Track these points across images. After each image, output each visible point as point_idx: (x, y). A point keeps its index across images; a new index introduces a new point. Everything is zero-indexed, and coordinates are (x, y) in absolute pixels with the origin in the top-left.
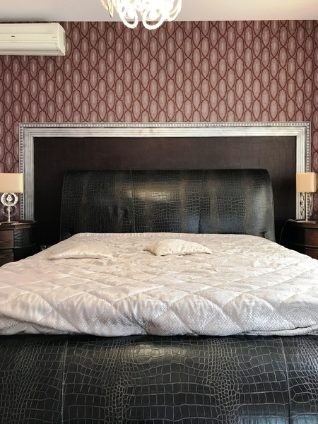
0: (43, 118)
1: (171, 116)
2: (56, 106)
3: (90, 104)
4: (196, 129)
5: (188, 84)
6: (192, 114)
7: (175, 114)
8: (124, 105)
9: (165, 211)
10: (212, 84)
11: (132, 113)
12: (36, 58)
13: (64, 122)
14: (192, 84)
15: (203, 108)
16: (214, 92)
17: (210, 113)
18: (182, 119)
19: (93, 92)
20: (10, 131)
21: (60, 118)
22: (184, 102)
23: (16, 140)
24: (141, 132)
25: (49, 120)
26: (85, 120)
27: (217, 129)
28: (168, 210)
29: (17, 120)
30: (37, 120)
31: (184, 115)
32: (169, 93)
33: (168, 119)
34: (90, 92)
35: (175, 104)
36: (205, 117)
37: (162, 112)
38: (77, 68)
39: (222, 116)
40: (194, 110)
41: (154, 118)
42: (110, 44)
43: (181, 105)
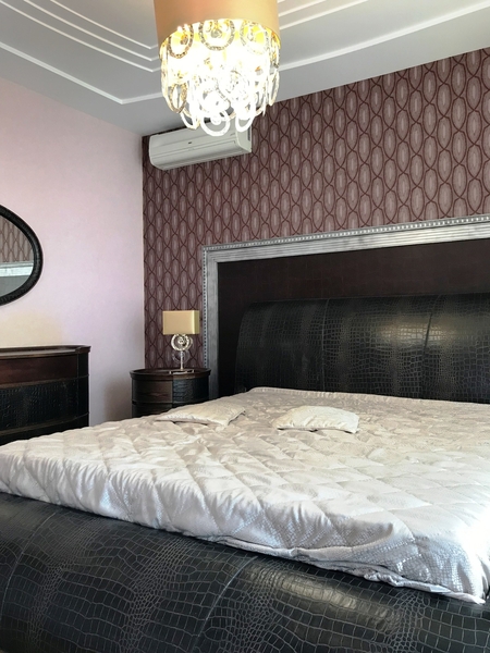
0: (227, 238)
1: (391, 216)
2: (241, 220)
3: (280, 213)
4: (430, 231)
5: (417, 162)
6: (424, 207)
7: (397, 210)
8: (324, 207)
9: (367, 361)
10: (457, 156)
11: (334, 217)
12: (219, 162)
13: (251, 240)
14: (424, 161)
15: (441, 196)
16: (459, 169)
17: (453, 203)
18: (407, 218)
19: (285, 195)
20: (194, 258)
21: (246, 236)
22: (411, 191)
23: (199, 268)
24: (346, 243)
25: (235, 239)
26: (275, 234)
27: (466, 227)
28: (372, 360)
29: (200, 243)
30: (220, 241)
31: (411, 210)
32: (388, 181)
33: (386, 220)
34: (280, 197)
35: (397, 195)
36: (445, 210)
37: (378, 211)
38: (265, 167)
39: (475, 206)
40: (427, 201)
41: (365, 221)
42: (305, 125)
43: (406, 196)
